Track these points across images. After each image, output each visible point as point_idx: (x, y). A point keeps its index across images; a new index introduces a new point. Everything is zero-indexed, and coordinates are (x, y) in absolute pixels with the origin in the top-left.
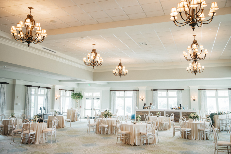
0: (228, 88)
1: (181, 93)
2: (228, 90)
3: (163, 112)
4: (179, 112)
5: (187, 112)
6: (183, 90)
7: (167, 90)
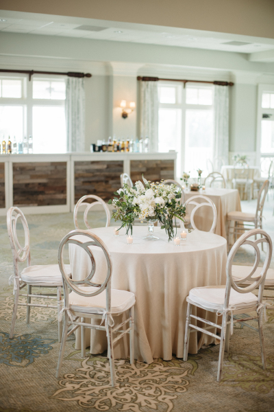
0: (213, 80)
1: (81, 88)
2: (213, 87)
3: (65, 164)
4: (122, 162)
5: (148, 161)
6: (89, 75)
7: (30, 73)
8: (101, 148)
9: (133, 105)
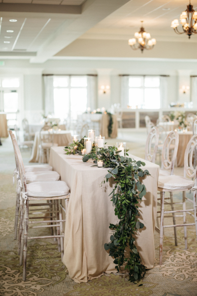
3: (158, 112)
6: (169, 76)
7: (144, 76)
8: (173, 106)
9: (188, 88)
